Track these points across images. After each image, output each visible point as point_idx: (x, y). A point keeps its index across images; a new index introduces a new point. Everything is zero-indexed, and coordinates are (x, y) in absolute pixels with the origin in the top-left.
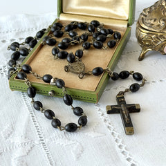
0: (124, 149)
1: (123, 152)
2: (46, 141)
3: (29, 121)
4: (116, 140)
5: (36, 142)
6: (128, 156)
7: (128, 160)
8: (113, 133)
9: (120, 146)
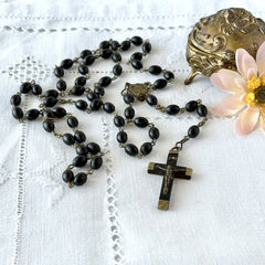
0: (112, 204)
1: (110, 208)
2: (26, 175)
3: (16, 145)
4: (109, 191)
5: (14, 175)
6: (114, 215)
7: (112, 219)
8: (109, 180)
9: (110, 199)
